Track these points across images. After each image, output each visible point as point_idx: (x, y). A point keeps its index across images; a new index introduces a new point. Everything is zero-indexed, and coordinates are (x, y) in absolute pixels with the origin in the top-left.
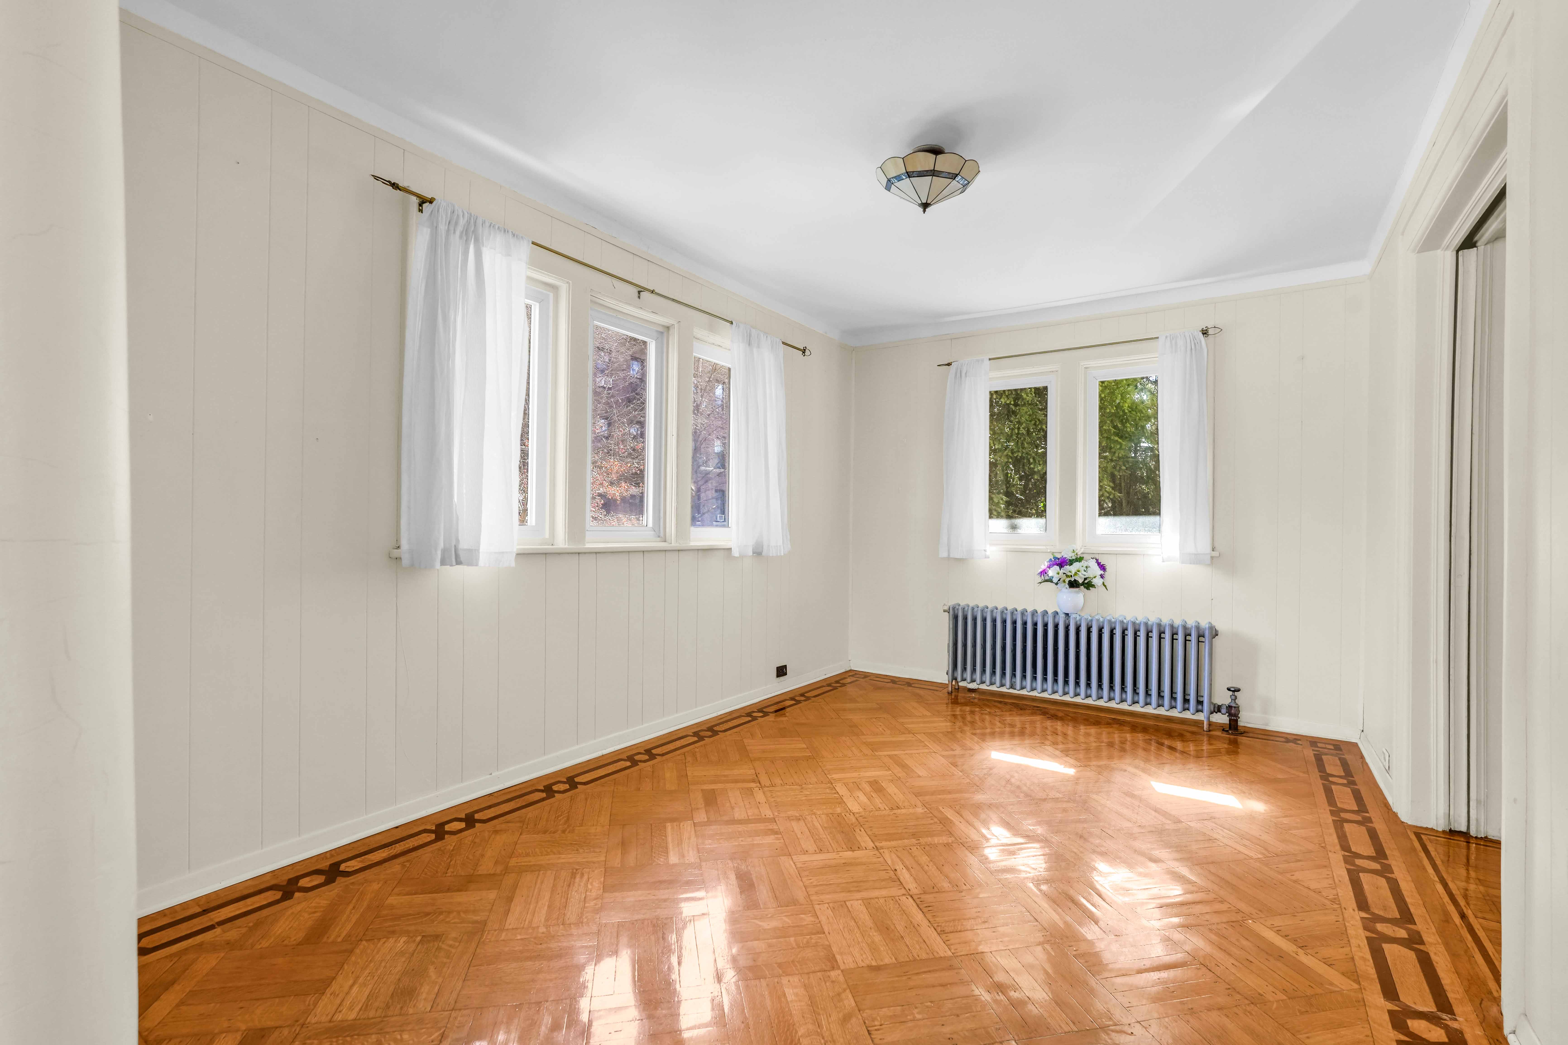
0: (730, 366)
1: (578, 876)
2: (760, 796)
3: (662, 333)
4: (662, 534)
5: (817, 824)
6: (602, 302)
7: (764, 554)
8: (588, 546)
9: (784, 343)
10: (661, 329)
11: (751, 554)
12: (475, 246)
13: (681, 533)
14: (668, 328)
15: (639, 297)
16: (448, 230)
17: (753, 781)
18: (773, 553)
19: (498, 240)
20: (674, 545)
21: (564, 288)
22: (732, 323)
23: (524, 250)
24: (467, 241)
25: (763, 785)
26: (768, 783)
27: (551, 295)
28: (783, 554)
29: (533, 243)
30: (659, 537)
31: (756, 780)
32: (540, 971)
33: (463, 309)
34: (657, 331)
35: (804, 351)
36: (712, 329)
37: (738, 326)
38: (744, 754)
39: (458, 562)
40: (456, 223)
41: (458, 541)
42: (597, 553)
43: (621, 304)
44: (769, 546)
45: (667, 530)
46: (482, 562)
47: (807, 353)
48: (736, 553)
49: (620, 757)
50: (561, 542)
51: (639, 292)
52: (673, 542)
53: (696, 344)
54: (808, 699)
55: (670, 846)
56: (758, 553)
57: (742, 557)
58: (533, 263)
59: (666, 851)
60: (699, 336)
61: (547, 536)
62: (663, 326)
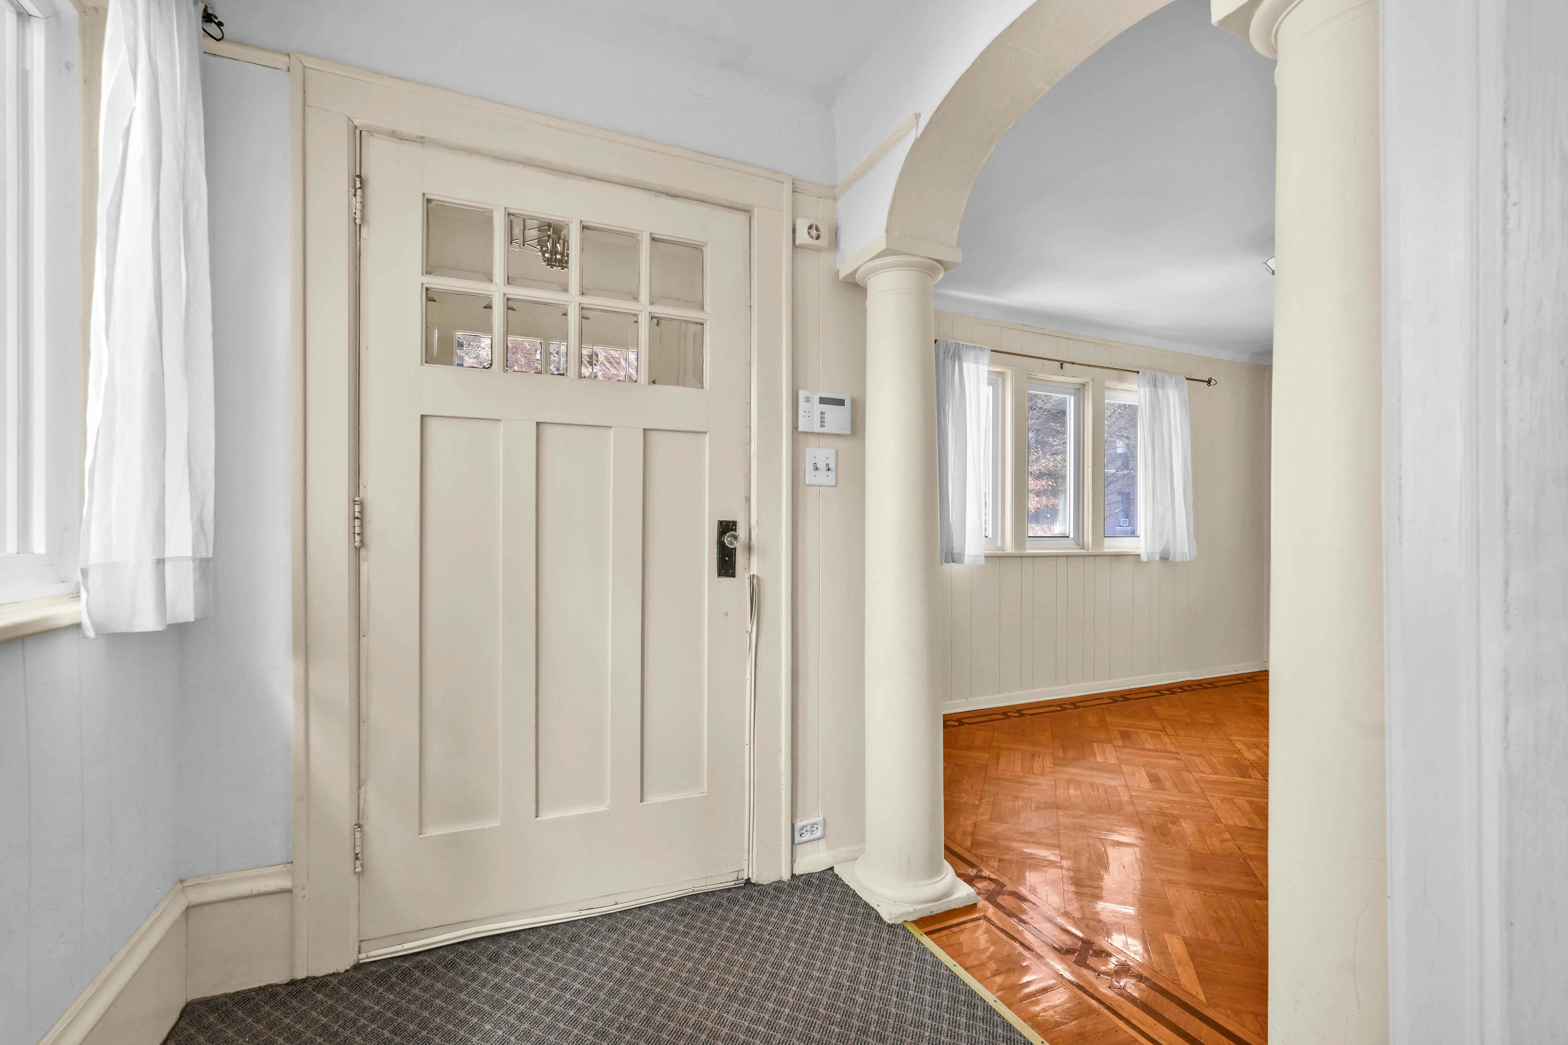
0: (1137, 404)
1: (1037, 757)
2: (1166, 739)
3: (1079, 389)
4: (1081, 543)
5: (1214, 760)
6: (1036, 377)
7: (1170, 559)
8: (1027, 551)
9: (1187, 379)
10: (1078, 387)
11: (1158, 559)
12: (958, 363)
13: (1096, 542)
14: (1084, 385)
15: (1062, 368)
16: (944, 357)
17: (1161, 731)
18: (1179, 559)
19: (972, 353)
20: (1091, 551)
21: (1009, 373)
22: (1139, 373)
23: (986, 356)
24: (954, 361)
25: (1169, 734)
26: (1174, 733)
27: (1000, 379)
28: (1189, 560)
29: (992, 351)
30: (1078, 545)
31: (1164, 730)
32: (1025, 788)
33: (952, 402)
34: (1076, 389)
35: (1209, 382)
36: (1121, 380)
37: (1144, 374)
38: (1153, 715)
39: (953, 561)
40: (949, 352)
41: (953, 548)
42: (1034, 557)
43: (1048, 376)
44: (1175, 553)
45: (1085, 540)
46: (967, 560)
47: (1213, 382)
48: (1144, 558)
49: (1053, 704)
50: (1009, 548)
51: (1062, 364)
52: (1090, 549)
53: (1107, 392)
54: (1216, 687)
55: (1097, 753)
56: (1165, 558)
57: (1150, 562)
58: (992, 362)
59: (1095, 755)
60: (1108, 386)
61: (999, 544)
62: (1081, 384)
